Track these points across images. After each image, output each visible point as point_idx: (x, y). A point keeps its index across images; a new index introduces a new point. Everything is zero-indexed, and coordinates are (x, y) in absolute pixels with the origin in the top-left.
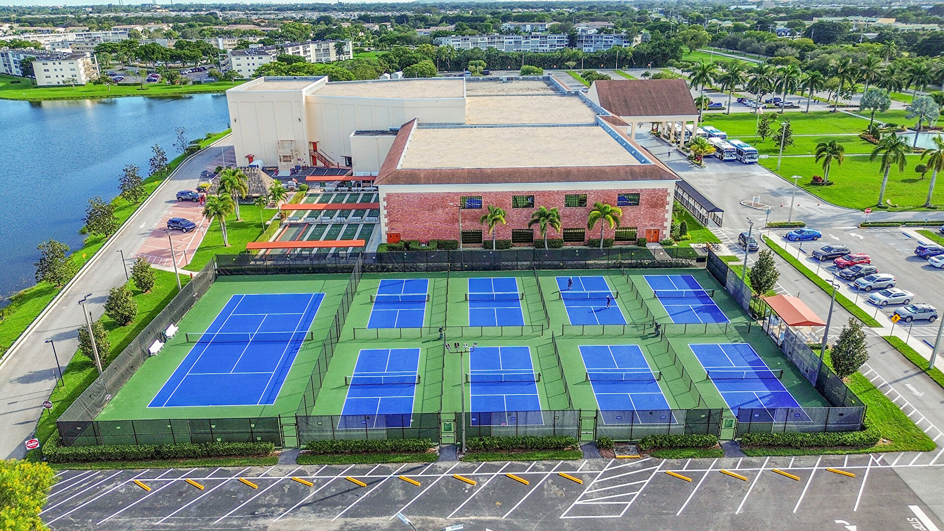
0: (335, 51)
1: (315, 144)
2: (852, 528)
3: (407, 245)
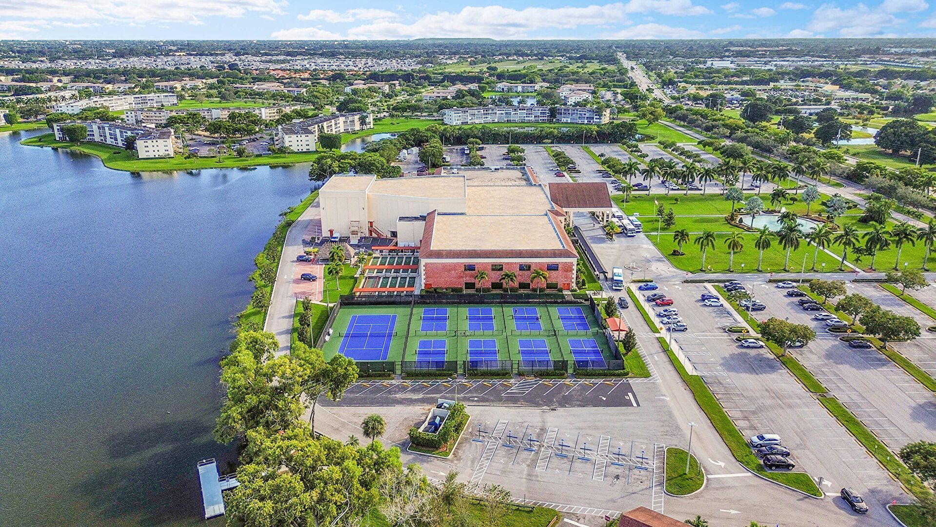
0: (359, 122)
1: (371, 223)
2: (604, 399)
3: (435, 290)
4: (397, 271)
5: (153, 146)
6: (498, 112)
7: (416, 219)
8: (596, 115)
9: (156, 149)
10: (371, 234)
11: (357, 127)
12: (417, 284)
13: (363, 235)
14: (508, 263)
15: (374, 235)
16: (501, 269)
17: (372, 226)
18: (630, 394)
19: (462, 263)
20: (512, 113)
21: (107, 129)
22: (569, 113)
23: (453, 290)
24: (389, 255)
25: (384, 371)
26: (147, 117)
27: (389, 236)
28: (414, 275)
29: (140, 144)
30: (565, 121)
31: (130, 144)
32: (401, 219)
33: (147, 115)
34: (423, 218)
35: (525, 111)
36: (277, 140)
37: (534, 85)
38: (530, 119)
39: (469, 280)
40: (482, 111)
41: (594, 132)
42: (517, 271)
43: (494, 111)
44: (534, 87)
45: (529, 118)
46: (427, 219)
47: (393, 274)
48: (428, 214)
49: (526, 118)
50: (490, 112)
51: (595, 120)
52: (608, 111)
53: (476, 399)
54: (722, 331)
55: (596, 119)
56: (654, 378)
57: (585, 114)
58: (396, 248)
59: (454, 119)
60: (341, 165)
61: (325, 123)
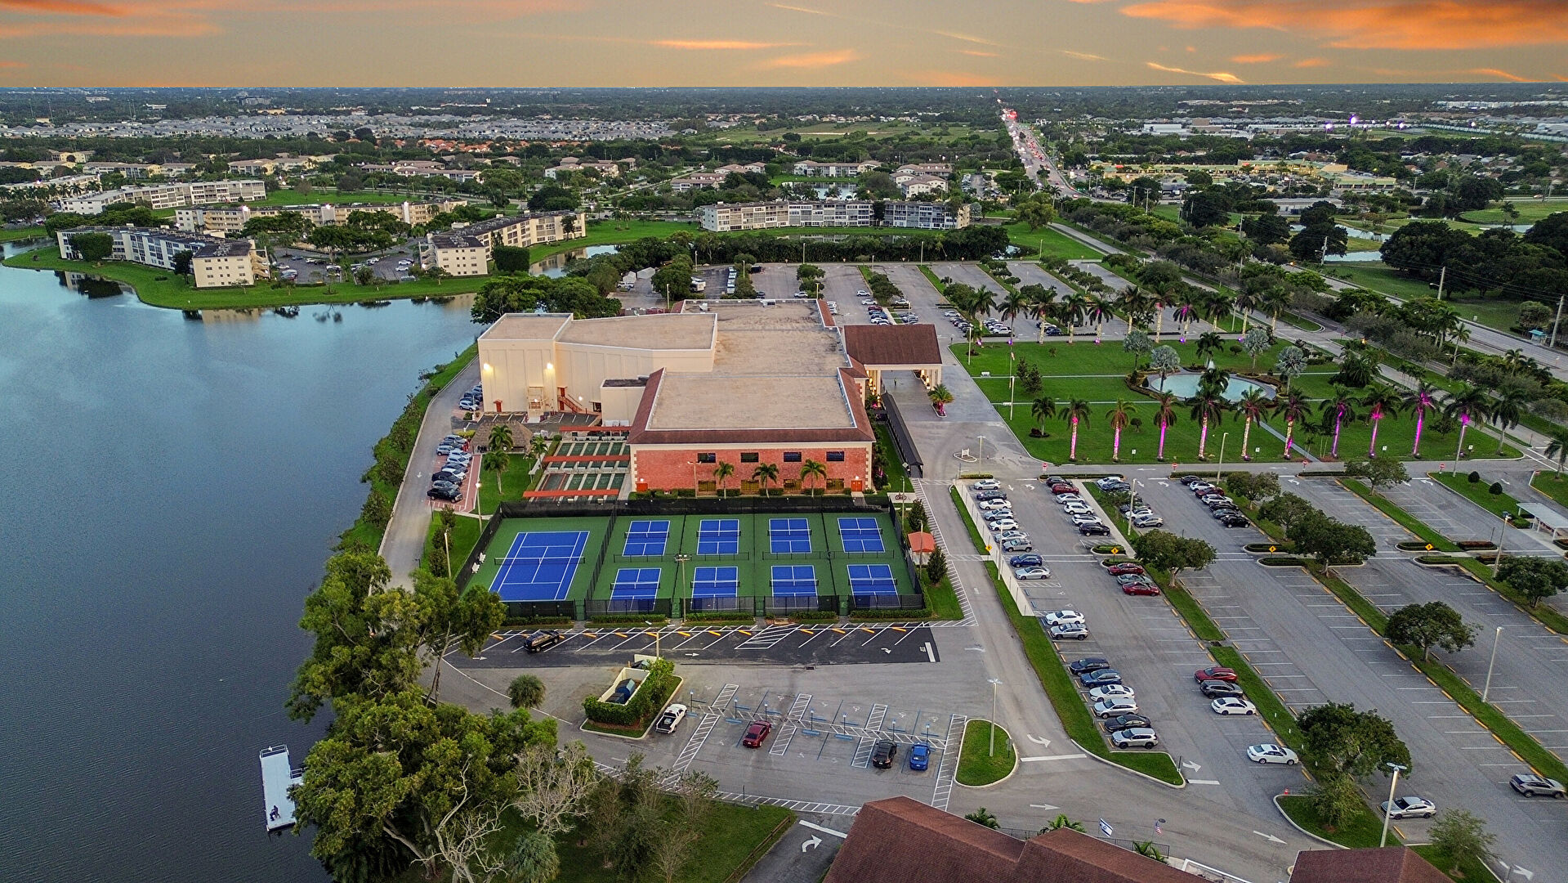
0: (562, 228)
1: (563, 390)
2: (889, 652)
3: (653, 493)
4: (597, 465)
5: (220, 268)
6: (790, 210)
7: (633, 383)
8: (947, 215)
9: (224, 272)
10: (562, 408)
11: (560, 236)
12: (625, 486)
13: (549, 409)
14: (766, 451)
15: (567, 409)
16: (756, 460)
17: (563, 395)
18: (928, 645)
19: (694, 451)
20: (814, 212)
21: (145, 240)
22: (905, 212)
23: (680, 493)
24: (588, 439)
25: (558, 615)
26: (214, 219)
27: (591, 410)
28: (622, 470)
29: (198, 265)
30: (898, 225)
31: (183, 264)
32: (608, 383)
33: (214, 216)
34: (643, 382)
35: (834, 209)
36: (425, 257)
37: (855, 165)
38: (842, 221)
39: (704, 477)
40: (764, 208)
41: (939, 243)
42: (780, 463)
43: (784, 209)
44: (856, 168)
45: (840, 220)
46: (649, 383)
47: (591, 470)
48: (652, 375)
49: (836, 220)
50: (777, 209)
51: (946, 223)
52: (967, 208)
53: (694, 655)
54: (1084, 551)
55: (948, 220)
56: (967, 621)
57: (930, 214)
58: (598, 429)
59: (719, 221)
60: (522, 298)
61: (505, 229)
